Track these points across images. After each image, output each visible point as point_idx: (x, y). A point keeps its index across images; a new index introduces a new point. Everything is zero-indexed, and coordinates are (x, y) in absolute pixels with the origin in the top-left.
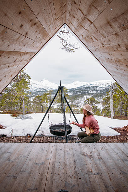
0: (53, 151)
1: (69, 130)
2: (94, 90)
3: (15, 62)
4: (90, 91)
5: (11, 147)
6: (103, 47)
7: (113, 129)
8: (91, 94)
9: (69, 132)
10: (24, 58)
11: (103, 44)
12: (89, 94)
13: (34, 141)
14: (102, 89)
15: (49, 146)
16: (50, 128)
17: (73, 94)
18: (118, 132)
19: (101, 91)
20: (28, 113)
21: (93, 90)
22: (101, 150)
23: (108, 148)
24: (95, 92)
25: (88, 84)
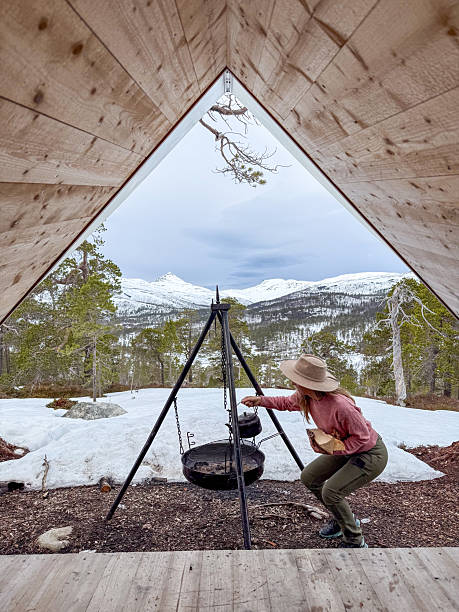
2: (333, 306)
4: (318, 309)
8: (321, 319)
12: (315, 320)
14: (358, 302)
17: (263, 320)
19: (356, 308)
21: (327, 307)
24: (336, 313)
25: (312, 286)
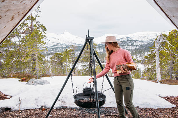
1: (102, 100)
2: (132, 45)
4: (126, 46)
7: (164, 98)
9: (102, 103)
13: (51, 116)
14: (142, 44)
16: (75, 97)
17: (104, 51)
18: (172, 103)
19: (142, 46)
20: (43, 76)
21: (130, 46)
24: (134, 48)
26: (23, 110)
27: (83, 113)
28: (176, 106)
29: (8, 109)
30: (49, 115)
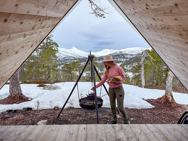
0: (84, 136)
1: (100, 103)
2: (124, 58)
3: (33, 29)
4: (119, 59)
5: (33, 132)
6: (146, 10)
7: (146, 100)
8: (120, 62)
10: (45, 25)
11: (147, 5)
12: (118, 62)
13: (62, 115)
14: (132, 57)
15: (79, 129)
16: (80, 101)
18: (152, 104)
19: (131, 59)
21: (122, 58)
22: (140, 134)
23: (148, 131)
24: (125, 60)
25: (118, 51)
26: (41, 110)
27: (86, 113)
28: (155, 107)
29: (29, 109)
30: (61, 114)
